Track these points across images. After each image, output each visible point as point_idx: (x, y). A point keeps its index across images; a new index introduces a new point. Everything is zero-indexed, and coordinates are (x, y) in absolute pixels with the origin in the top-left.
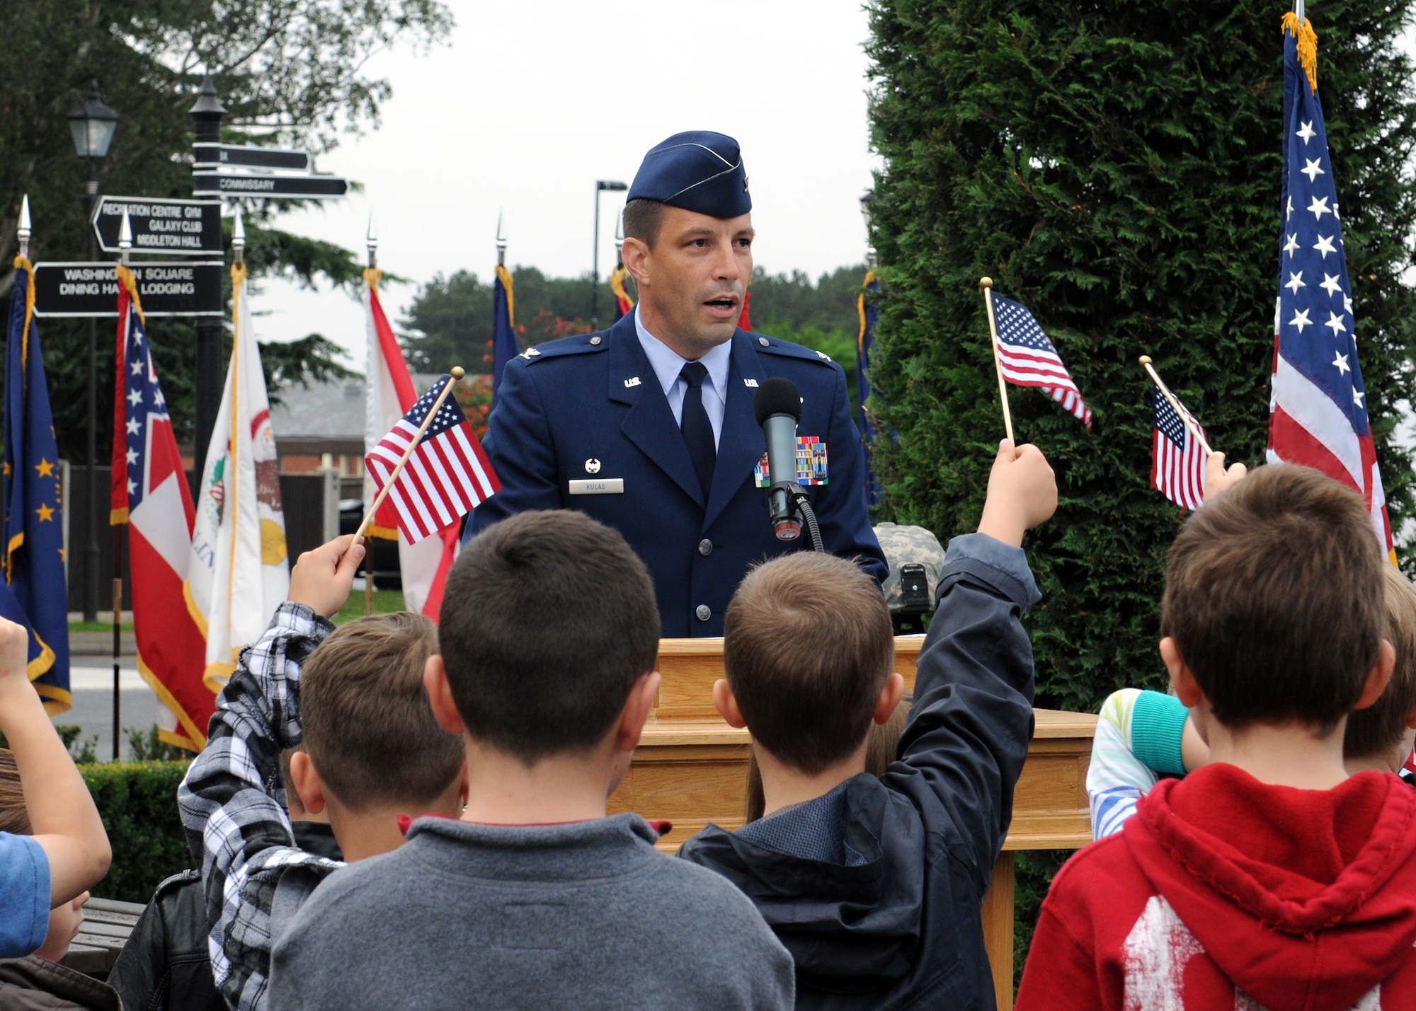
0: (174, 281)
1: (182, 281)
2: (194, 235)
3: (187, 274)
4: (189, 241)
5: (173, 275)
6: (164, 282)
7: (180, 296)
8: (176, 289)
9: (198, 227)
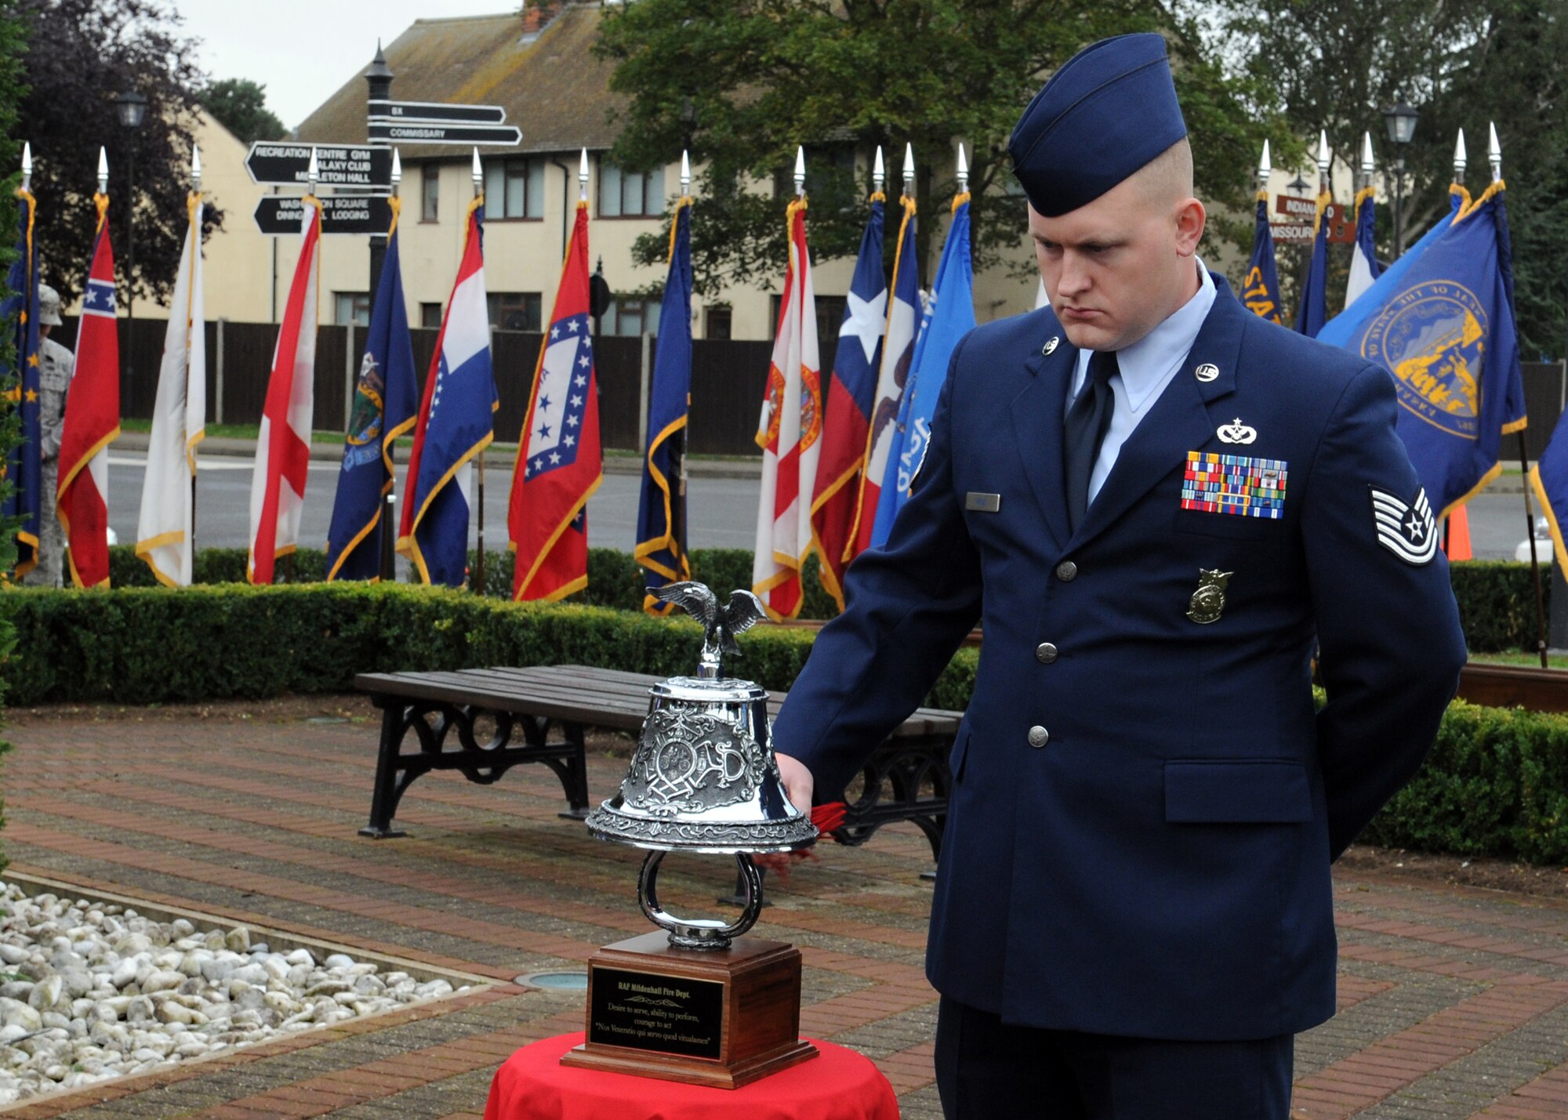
0: (355, 209)
1: (361, 209)
2: (363, 173)
3: (364, 204)
4: (357, 178)
5: (354, 204)
6: (348, 210)
7: (359, 221)
8: (357, 215)
9: (367, 167)
